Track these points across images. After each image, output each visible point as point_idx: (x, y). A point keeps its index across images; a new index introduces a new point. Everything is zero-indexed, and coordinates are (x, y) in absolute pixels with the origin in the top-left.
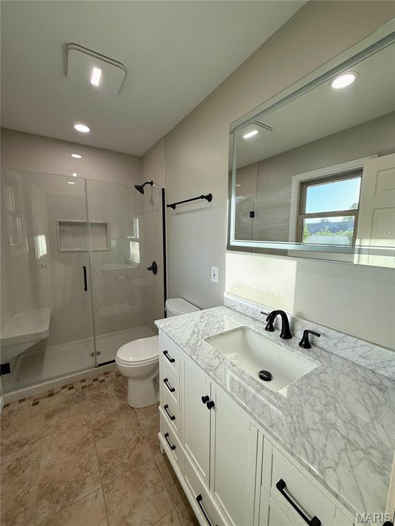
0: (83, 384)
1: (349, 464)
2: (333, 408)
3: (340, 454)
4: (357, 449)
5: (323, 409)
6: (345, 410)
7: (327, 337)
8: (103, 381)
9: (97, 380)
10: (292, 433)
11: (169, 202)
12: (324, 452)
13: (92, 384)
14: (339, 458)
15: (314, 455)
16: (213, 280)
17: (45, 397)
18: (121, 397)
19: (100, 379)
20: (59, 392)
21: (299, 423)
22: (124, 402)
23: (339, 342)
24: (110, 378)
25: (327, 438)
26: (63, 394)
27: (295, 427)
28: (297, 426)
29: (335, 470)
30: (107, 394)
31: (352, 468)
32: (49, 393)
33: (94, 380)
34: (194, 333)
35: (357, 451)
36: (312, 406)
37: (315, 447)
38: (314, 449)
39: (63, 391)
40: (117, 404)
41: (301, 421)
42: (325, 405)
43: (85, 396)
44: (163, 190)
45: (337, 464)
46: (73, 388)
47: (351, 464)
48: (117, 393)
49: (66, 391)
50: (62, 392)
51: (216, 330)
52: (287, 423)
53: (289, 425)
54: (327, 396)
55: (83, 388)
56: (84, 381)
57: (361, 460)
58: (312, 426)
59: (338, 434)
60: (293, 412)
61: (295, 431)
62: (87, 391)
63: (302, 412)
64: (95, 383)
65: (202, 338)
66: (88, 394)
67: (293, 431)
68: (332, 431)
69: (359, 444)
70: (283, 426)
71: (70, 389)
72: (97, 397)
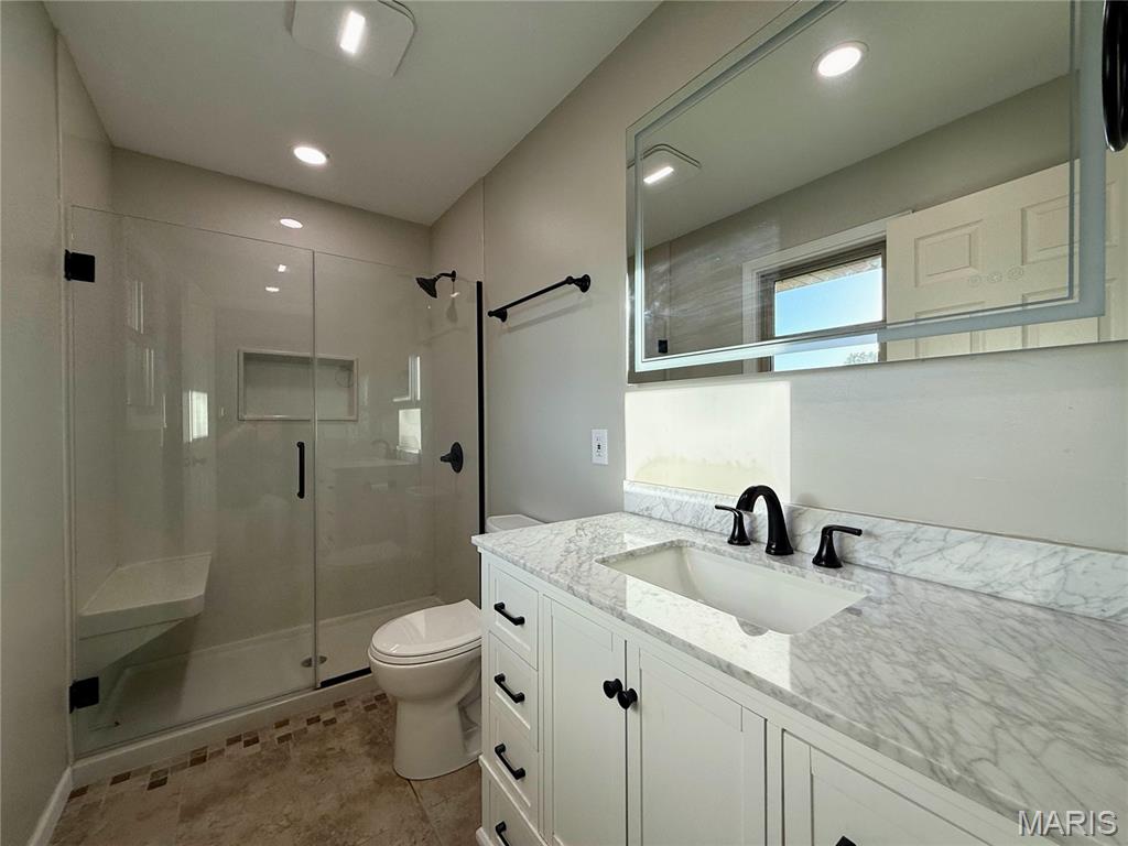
0: (283, 732)
1: (1025, 752)
2: (937, 657)
3: (993, 735)
4: (1030, 724)
5: (916, 660)
6: (968, 660)
7: (876, 537)
8: (333, 721)
9: (318, 719)
10: (860, 704)
11: (492, 304)
12: (954, 733)
13: (305, 731)
14: (996, 743)
15: (932, 739)
16: (596, 460)
17: (184, 766)
18: (376, 758)
19: (325, 717)
20: (221, 752)
21: (868, 685)
22: (386, 769)
23: (905, 544)
24: (347, 716)
25: (947, 707)
26: (230, 757)
27: (864, 693)
28: (867, 690)
29: (996, 764)
30: (343, 751)
31: (1034, 757)
32: (195, 756)
33: (310, 722)
34: (568, 551)
35: (1030, 728)
36: (887, 656)
37: (929, 725)
38: (926, 729)
39: (230, 750)
40: (368, 772)
41: (871, 681)
42: (917, 654)
43: (287, 758)
44: (479, 285)
45: (995, 752)
46: (256, 741)
47: (1028, 750)
48: (367, 747)
49: (239, 750)
50: (227, 753)
51: (618, 547)
52: (841, 687)
53: (846, 690)
54: (913, 638)
55: (281, 740)
56: (285, 723)
57: (1048, 742)
58: (901, 688)
59: (971, 700)
60: (846, 666)
61: (866, 698)
62: (291, 745)
63: (869, 667)
64: (312, 728)
65: (591, 558)
66: (296, 754)
67: (861, 699)
68: (954, 694)
69: (1030, 713)
70: (834, 691)
71: (247, 744)
72: (318, 761)
